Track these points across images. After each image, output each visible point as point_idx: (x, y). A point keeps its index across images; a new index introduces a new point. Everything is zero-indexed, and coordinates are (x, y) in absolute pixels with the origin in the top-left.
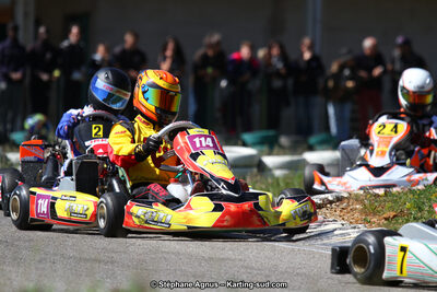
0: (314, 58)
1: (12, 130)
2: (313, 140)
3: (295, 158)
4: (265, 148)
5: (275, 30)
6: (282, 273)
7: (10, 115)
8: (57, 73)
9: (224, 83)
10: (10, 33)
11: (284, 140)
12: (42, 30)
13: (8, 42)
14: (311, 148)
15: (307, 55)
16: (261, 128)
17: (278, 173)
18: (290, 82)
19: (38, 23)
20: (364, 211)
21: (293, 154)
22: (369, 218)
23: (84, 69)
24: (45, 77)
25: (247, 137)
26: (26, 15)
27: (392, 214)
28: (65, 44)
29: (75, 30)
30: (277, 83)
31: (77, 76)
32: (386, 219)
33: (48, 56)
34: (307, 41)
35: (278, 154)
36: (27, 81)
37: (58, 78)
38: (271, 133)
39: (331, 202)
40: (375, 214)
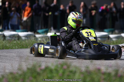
8: (50, 13)
10: (37, 2)
15: (122, 7)
17: (114, 39)
24: (47, 14)
28: (52, 5)
31: (56, 14)
35: (114, 34)
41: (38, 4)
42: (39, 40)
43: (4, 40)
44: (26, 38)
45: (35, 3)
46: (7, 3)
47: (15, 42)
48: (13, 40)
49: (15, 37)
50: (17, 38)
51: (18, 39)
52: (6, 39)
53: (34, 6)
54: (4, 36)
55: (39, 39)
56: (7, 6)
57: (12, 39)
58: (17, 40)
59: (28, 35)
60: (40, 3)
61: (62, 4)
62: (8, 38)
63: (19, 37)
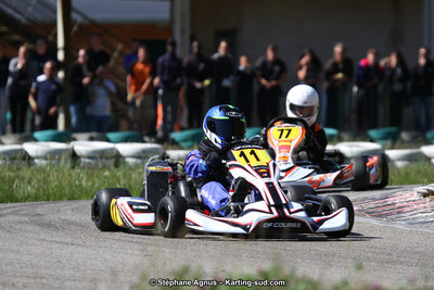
1: (172, 131)
2: (429, 135)
3: (414, 151)
4: (389, 143)
5: (395, 42)
6: (402, 252)
8: (207, 82)
10: (169, 48)
11: (404, 136)
12: (195, 44)
13: (167, 56)
15: (422, 61)
16: (384, 126)
17: (400, 164)
18: (409, 85)
19: (193, 38)
21: (411, 148)
23: (232, 77)
24: (198, 85)
25: (373, 133)
26: (183, 32)
28: (216, 56)
29: (223, 45)
30: (398, 87)
31: (226, 83)
33: (202, 66)
34: (423, 51)
35: (399, 148)
41: (173, 54)
43: (73, 168)
44: (139, 161)
45: (164, 51)
46: (82, 52)
47: (107, 173)
48: (100, 166)
49: (107, 158)
50: (111, 162)
51: (116, 165)
52: (79, 165)
53: (160, 60)
54: (74, 156)
56: (81, 60)
57: (97, 166)
58: (112, 167)
59: (144, 151)
60: (179, 52)
61: (244, 54)
62: (87, 160)
63: (118, 158)
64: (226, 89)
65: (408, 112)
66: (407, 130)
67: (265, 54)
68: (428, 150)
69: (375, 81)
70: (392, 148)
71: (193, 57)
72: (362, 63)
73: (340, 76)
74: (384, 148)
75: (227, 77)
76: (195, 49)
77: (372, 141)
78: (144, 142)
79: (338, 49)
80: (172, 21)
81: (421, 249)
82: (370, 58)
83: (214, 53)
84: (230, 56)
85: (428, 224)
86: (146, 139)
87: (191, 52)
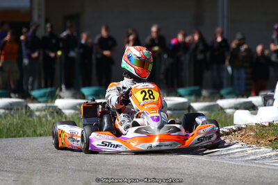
0: (224, 41)
2: (223, 92)
3: (212, 103)
4: (193, 98)
5: (197, 23)
6: (204, 177)
7: (31, 79)
8: (59, 53)
9: (165, 56)
11: (204, 93)
12: (48, 25)
14: (222, 97)
15: (219, 39)
16: (190, 85)
18: (208, 54)
19: (47, 21)
20: (256, 136)
21: (210, 101)
22: (259, 141)
23: (76, 50)
24: (52, 55)
25: (181, 91)
26: (39, 16)
27: (274, 138)
28: (64, 34)
30: (200, 56)
31: (72, 54)
32: (270, 141)
33: (54, 41)
34: (219, 29)
36: (41, 58)
37: (61, 56)
38: (197, 88)
39: (235, 131)
40: (263, 138)
42: (36, 116)
44: (7, 112)
55: (37, 113)
59: (11, 104)
64: (73, 59)
65: (207, 75)
66: (206, 88)
67: (100, 32)
68: (222, 103)
69: (180, 53)
70: (196, 101)
71: (47, 34)
72: (173, 42)
73: (156, 48)
74: (190, 101)
75: (73, 49)
76: (49, 30)
77: (180, 96)
78: (10, 97)
79: (154, 29)
80: (31, 8)
81: (218, 175)
82: (180, 37)
83: (63, 32)
84: (75, 34)
85: (223, 156)
86: (12, 95)
87: (46, 31)
